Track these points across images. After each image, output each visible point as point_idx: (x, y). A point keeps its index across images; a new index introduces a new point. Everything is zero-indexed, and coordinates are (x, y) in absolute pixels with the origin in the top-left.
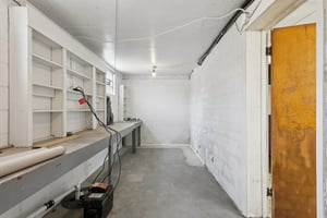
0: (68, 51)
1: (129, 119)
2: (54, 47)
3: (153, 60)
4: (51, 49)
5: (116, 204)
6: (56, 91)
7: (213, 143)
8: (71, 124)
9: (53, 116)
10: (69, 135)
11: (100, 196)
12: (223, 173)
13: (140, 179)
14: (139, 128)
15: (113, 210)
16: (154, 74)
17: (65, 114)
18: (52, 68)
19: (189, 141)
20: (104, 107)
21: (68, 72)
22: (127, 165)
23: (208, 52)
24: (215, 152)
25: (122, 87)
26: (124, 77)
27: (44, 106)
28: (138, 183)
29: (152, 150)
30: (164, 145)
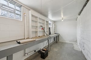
0: (39, 18)
1: (56, 33)
2: (36, 17)
3: (62, 16)
4: (36, 18)
5: (49, 55)
6: (37, 27)
7: (84, 43)
8: (40, 34)
9: (36, 32)
10: (39, 36)
11: (44, 52)
12: (88, 55)
13: (57, 50)
14: (59, 36)
15: (48, 56)
16: (62, 20)
17: (38, 32)
18: (36, 22)
19: (76, 41)
20: (48, 30)
21: (39, 22)
22: (54, 46)
23: (82, 10)
24: (85, 47)
25: (54, 25)
26: (54, 22)
27: (34, 30)
28: (56, 51)
29: (62, 43)
30: (67, 42)
